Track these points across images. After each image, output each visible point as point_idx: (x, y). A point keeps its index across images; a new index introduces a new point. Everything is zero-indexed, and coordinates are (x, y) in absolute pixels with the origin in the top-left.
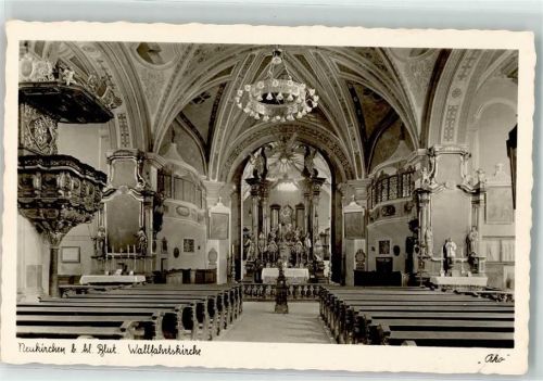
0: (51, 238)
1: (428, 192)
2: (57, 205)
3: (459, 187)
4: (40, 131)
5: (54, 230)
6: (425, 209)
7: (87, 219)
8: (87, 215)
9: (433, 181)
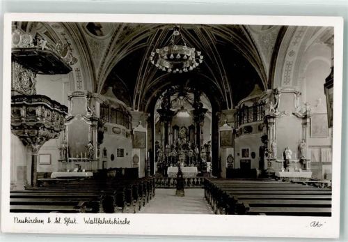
0: (32, 148)
1: (274, 117)
2: (36, 127)
3: (294, 114)
4: (25, 79)
5: (34, 143)
6: (271, 128)
7: (56, 136)
8: (55, 133)
9: (277, 110)
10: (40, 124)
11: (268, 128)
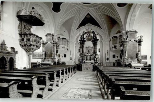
0: (29, 53)
1: (126, 42)
2: (30, 45)
3: (135, 40)
5: (30, 51)
6: (125, 46)
7: (38, 49)
8: (38, 48)
9: (127, 39)
10: (32, 45)
11: (123, 46)
